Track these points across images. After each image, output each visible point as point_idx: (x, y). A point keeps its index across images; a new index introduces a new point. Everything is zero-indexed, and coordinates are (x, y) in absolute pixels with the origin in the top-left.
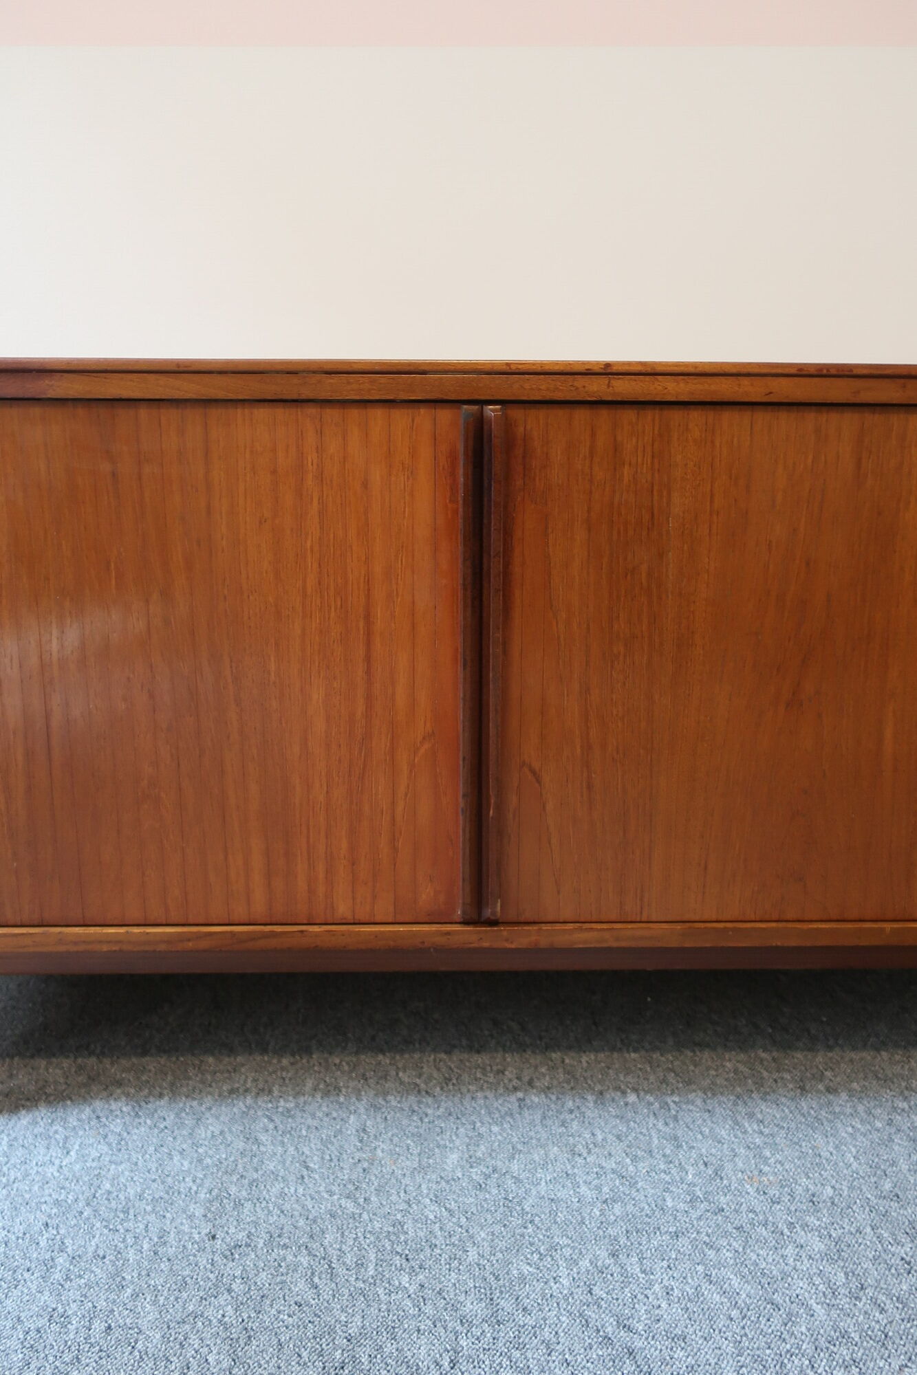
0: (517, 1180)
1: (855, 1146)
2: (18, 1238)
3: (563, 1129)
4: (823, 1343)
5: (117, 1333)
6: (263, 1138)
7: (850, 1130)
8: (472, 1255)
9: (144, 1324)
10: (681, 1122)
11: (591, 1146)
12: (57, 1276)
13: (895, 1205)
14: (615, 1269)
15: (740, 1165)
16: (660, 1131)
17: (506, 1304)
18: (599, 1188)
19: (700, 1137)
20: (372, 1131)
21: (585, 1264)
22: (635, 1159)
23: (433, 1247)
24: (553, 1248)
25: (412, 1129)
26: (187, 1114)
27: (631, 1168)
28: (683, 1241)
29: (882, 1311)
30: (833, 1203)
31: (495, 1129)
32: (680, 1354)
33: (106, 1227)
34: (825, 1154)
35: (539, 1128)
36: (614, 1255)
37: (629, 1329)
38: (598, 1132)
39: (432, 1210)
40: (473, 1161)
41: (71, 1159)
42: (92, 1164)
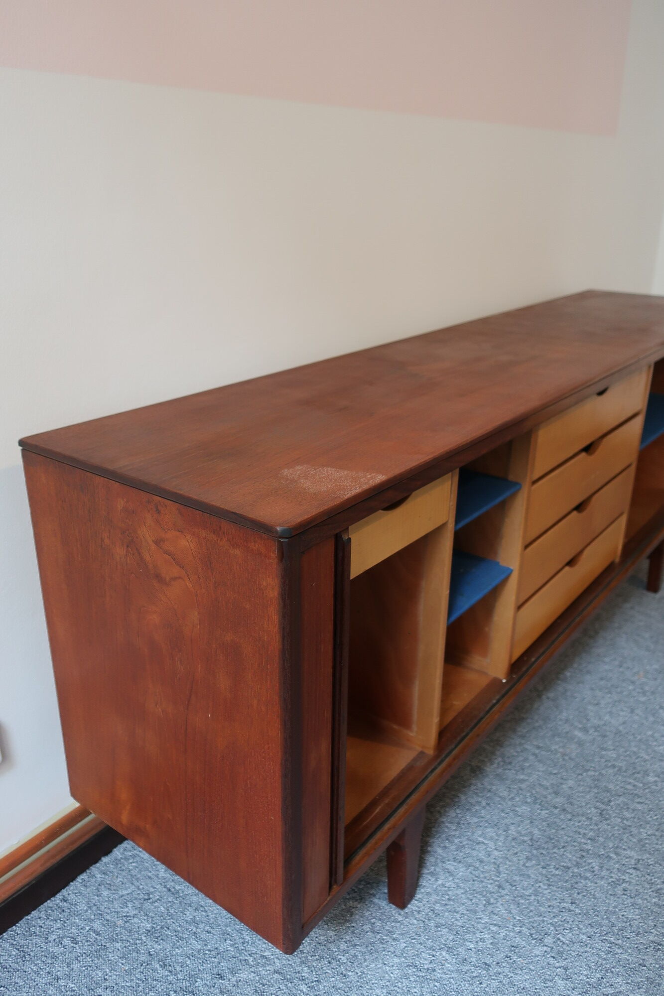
0: (605, 725)
1: (633, 647)
2: (547, 880)
3: (577, 699)
5: (639, 866)
9: (636, 857)
10: (592, 672)
11: (593, 698)
16: (595, 679)
19: (605, 673)
20: (541, 745)
25: (548, 734)
26: (481, 793)
31: (564, 714)
33: (559, 849)
35: (572, 704)
38: (585, 692)
40: (585, 730)
41: (491, 844)
42: (502, 838)
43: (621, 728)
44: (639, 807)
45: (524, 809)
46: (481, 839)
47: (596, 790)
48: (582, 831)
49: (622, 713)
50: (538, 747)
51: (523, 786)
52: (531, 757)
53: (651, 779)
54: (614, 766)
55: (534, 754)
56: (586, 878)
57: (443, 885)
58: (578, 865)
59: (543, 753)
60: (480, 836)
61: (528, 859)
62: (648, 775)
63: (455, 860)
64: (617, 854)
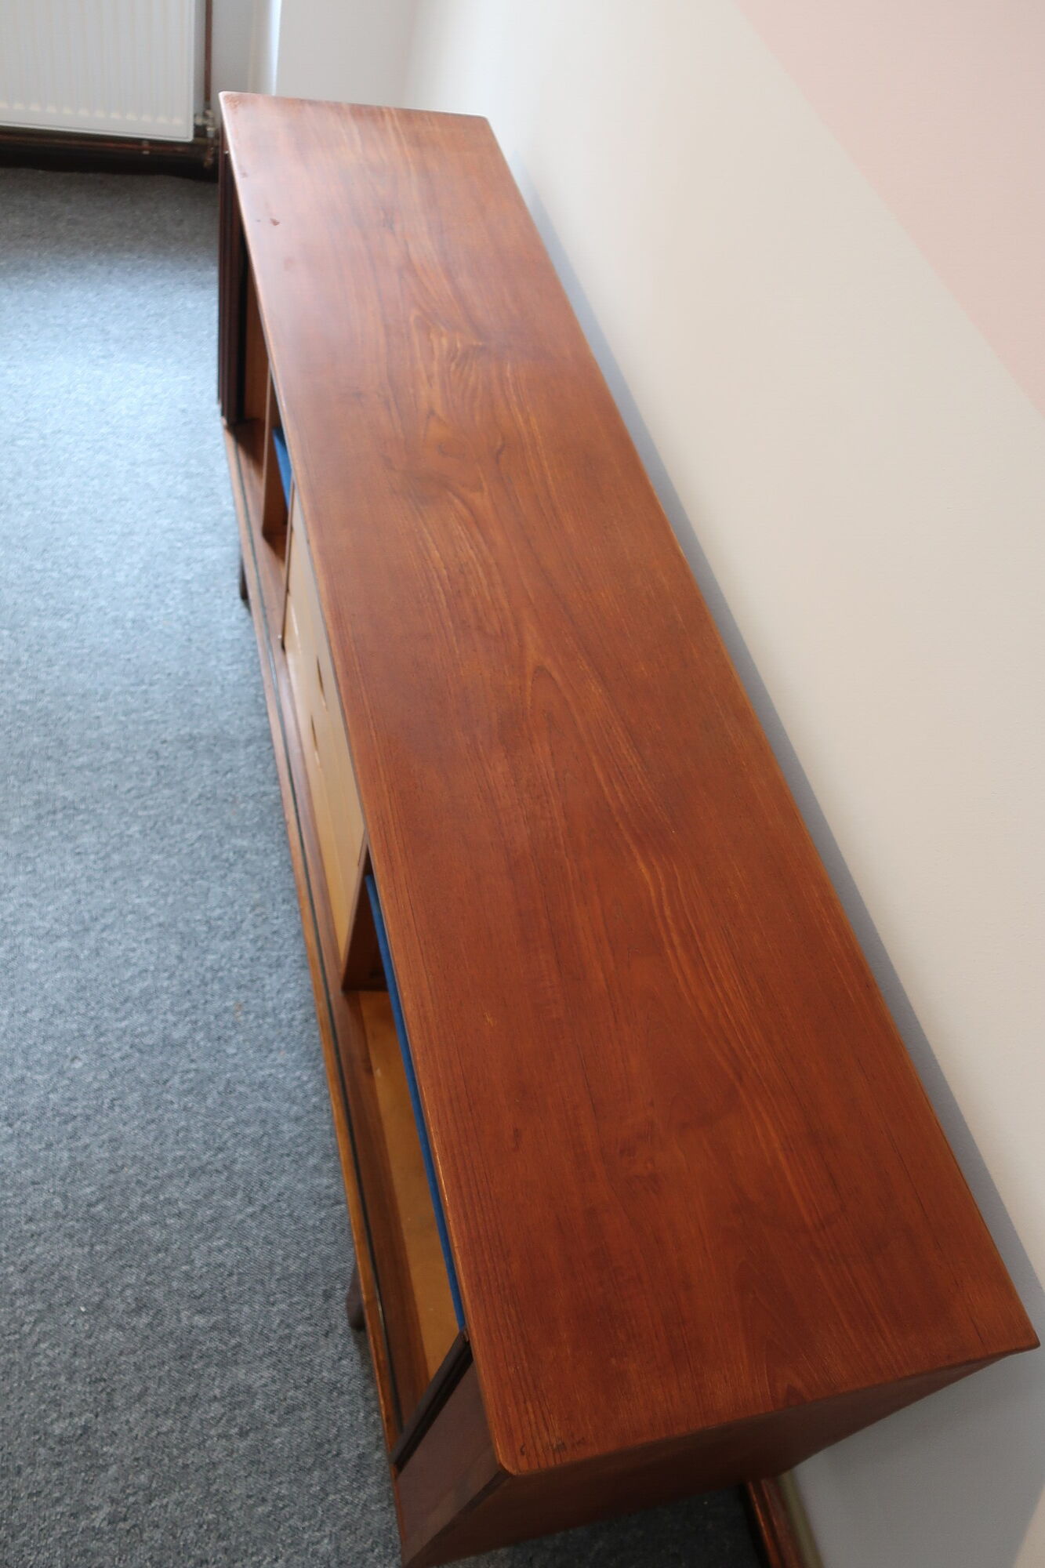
0: (224, 877)
1: (284, 1078)
3: (280, 899)
4: (96, 1022)
6: (251, 749)
7: (305, 1078)
8: (156, 857)
10: (299, 971)
11: (264, 916)
12: (132, 689)
13: (221, 1088)
14: (149, 925)
15: (254, 1002)
16: (286, 957)
17: (118, 874)
18: (220, 918)
19: (284, 980)
20: (265, 799)
21: (152, 910)
22: (254, 941)
23: (162, 839)
24: (165, 895)
25: (269, 819)
27: (243, 938)
28: (175, 961)
29: (123, 1059)
30: (219, 1051)
31: (276, 863)
32: (86, 952)
34: (272, 1056)
35: (279, 887)
36: (161, 925)
37: (103, 930)
38: (280, 920)
39: (191, 836)
40: (240, 853)
41: (224, 668)
42: (220, 678)
43: (205, 883)
44: (128, 785)
45: (224, 716)
46: (235, 667)
47: (178, 778)
48: (162, 726)
49: (218, 912)
50: (264, 794)
51: (243, 737)
52: (262, 777)
53: (135, 829)
54: (180, 821)
55: (263, 783)
56: (133, 685)
57: (230, 617)
58: (145, 692)
59: (255, 790)
60: (237, 670)
61: (187, 673)
62: (141, 832)
63: (238, 640)
64: (121, 722)
